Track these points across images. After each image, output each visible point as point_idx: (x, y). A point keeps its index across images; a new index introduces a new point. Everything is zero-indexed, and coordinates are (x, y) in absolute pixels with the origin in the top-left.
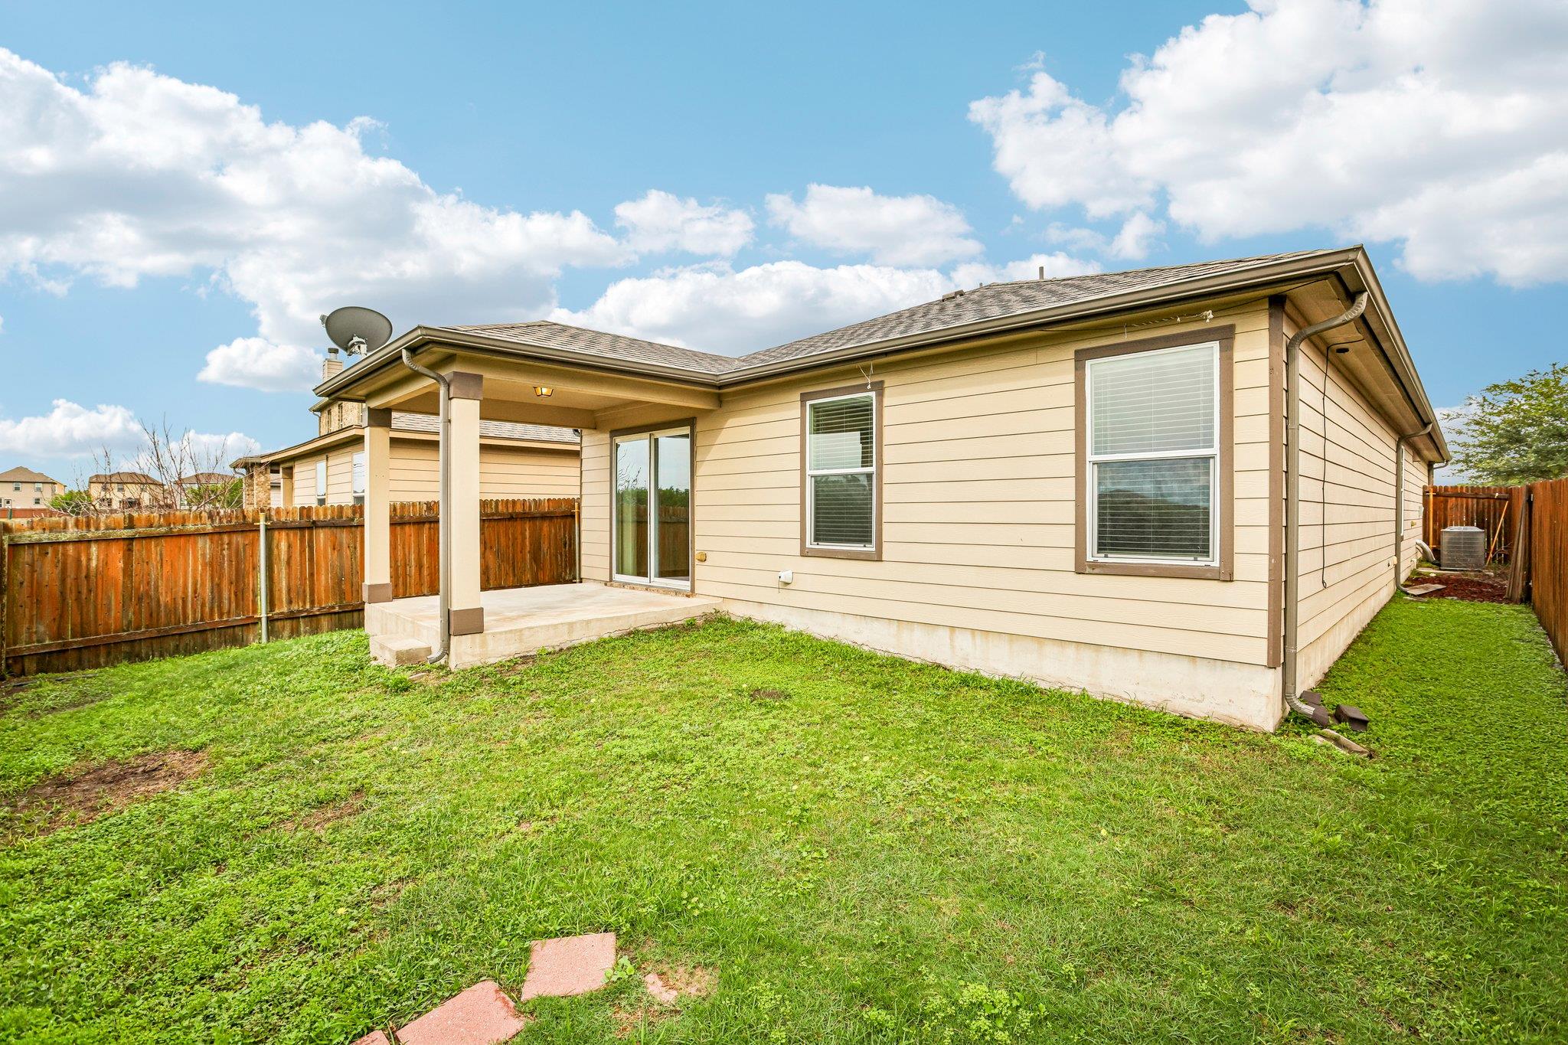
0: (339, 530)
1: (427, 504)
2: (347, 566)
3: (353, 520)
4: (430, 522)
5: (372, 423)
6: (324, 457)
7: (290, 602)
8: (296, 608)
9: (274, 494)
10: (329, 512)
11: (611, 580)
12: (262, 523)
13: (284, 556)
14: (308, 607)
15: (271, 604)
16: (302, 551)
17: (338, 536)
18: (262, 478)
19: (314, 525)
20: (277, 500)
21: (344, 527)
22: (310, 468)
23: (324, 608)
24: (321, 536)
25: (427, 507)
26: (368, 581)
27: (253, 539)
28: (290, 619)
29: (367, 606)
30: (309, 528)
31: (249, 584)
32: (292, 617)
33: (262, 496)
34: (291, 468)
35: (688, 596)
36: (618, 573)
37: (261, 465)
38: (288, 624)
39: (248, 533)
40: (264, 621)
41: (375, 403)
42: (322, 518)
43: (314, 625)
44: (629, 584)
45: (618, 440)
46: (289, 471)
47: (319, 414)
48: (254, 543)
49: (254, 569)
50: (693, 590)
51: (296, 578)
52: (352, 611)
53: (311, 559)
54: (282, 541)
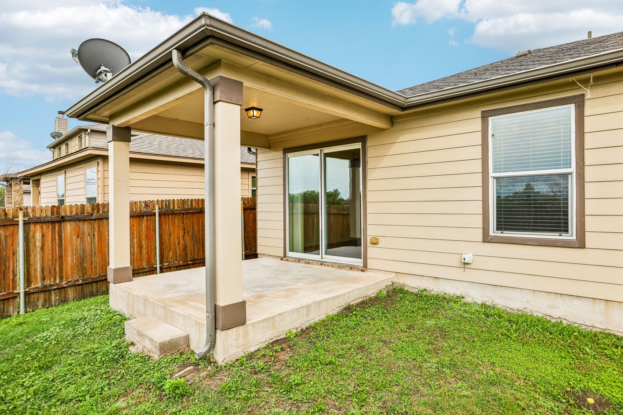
0: (81, 223)
1: (145, 202)
2: (88, 247)
3: (92, 215)
4: (148, 216)
5: (115, 138)
6: (63, 171)
7: (44, 279)
8: (48, 283)
9: (25, 197)
10: (74, 209)
11: (285, 256)
12: (21, 219)
13: (38, 244)
14: (58, 281)
15: (28, 281)
16: (53, 239)
17: (81, 227)
18: (18, 187)
19: (63, 220)
20: (28, 202)
21: (85, 220)
22: (52, 179)
23: (70, 282)
24: (68, 227)
25: (145, 205)
26: (112, 265)
27: (13, 231)
28: (43, 291)
29: (112, 286)
30: (58, 222)
31: (9, 267)
32: (46, 290)
33: (18, 198)
34: (39, 180)
35: (362, 271)
36: (290, 251)
37: (17, 178)
38: (42, 296)
39: (9, 227)
40: (22, 295)
41: (119, 122)
42: (68, 214)
43: (63, 295)
44: (302, 259)
45: (289, 155)
46: (37, 182)
47: (53, 150)
48: (14, 235)
49: (14, 254)
50: (365, 266)
51: (48, 260)
52: (92, 283)
53: (60, 246)
54: (37, 232)
